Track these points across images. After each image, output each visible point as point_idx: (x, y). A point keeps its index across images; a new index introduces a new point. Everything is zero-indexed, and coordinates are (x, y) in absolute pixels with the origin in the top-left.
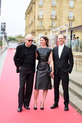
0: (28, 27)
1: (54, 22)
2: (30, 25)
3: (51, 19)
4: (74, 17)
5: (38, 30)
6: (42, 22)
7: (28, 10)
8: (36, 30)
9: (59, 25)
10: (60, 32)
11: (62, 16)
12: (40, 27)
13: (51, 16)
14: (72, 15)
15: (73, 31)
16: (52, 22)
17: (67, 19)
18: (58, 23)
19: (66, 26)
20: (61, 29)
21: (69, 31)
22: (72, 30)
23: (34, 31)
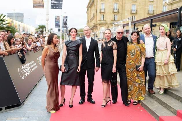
0: (89, 21)
1: (116, 15)
2: (92, 18)
3: (114, 12)
4: (137, 10)
5: (100, 24)
6: (104, 15)
7: (90, 4)
8: (98, 24)
9: (122, 19)
10: (123, 25)
11: (124, 10)
12: (102, 20)
13: (113, 9)
14: (134, 8)
15: (136, 25)
16: (114, 15)
17: (130, 12)
18: (120, 17)
19: (129, 19)
20: (124, 22)
21: (131, 25)
22: (135, 23)
23: (96, 24)
